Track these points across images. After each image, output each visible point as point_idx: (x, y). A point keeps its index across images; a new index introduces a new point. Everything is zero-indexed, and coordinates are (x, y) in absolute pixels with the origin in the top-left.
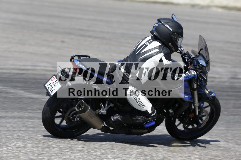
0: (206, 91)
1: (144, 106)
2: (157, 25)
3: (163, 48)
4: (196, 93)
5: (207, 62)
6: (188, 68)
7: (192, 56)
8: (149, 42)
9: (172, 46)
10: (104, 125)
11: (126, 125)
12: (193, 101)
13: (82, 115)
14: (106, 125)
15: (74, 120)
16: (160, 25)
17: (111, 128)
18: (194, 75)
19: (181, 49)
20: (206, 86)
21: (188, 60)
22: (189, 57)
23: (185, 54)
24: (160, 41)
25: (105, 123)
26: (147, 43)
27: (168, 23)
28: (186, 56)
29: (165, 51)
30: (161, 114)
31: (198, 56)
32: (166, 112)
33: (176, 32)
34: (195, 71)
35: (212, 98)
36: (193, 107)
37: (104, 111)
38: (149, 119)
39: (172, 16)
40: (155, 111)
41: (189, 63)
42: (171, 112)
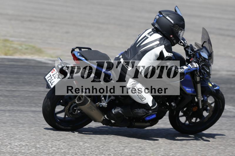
0: (209, 84)
1: (145, 99)
2: (158, 17)
3: (164, 40)
4: (199, 86)
5: (210, 55)
6: (190, 60)
7: (195, 49)
8: (150, 34)
9: (173, 38)
10: (105, 117)
11: (127, 118)
12: (195, 94)
13: (82, 107)
14: (106, 118)
15: (75, 113)
16: (161, 17)
17: (113, 121)
18: (197, 68)
19: (184, 42)
20: (210, 79)
21: (190, 52)
22: (192, 49)
23: (188, 47)
24: (161, 33)
25: (106, 116)
26: (148, 35)
27: (169, 15)
28: (189, 49)
29: (166, 43)
30: (163, 107)
31: (201, 49)
32: (168, 105)
33: (177, 24)
34: (197, 64)
35: (215, 91)
36: (196, 100)
37: (105, 104)
38: (150, 112)
39: (175, 8)
40: (156, 105)
41: (192, 55)
42: (173, 105)
